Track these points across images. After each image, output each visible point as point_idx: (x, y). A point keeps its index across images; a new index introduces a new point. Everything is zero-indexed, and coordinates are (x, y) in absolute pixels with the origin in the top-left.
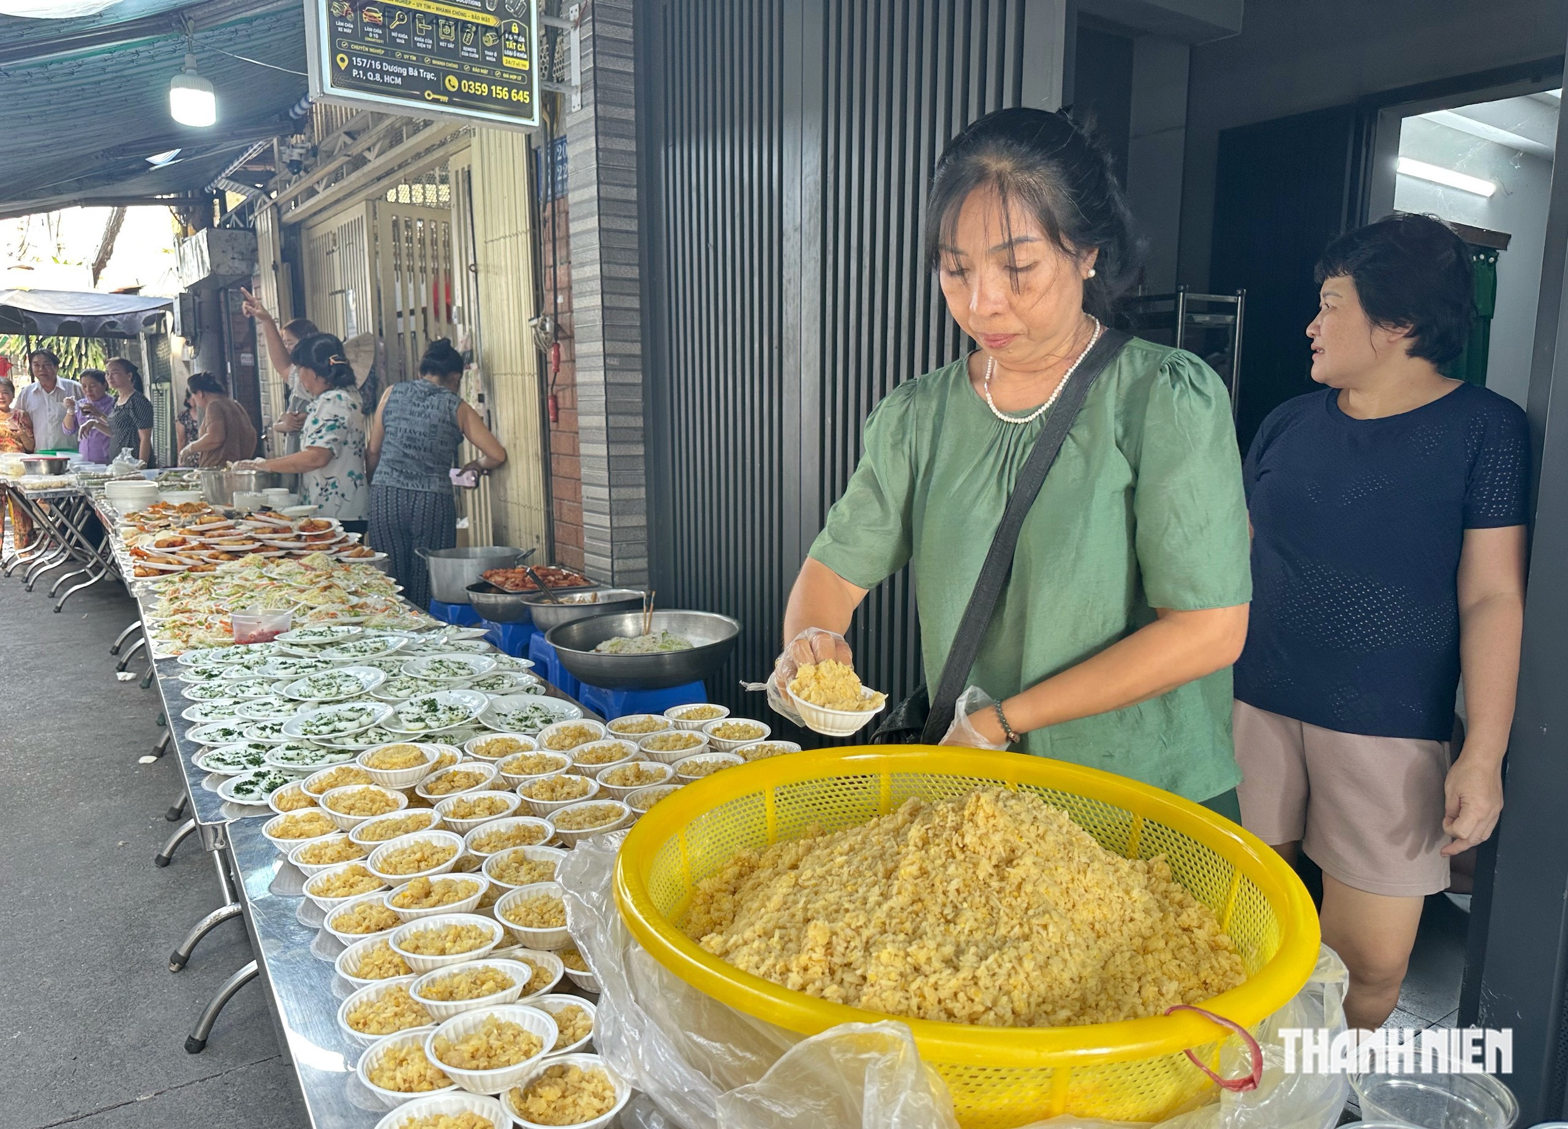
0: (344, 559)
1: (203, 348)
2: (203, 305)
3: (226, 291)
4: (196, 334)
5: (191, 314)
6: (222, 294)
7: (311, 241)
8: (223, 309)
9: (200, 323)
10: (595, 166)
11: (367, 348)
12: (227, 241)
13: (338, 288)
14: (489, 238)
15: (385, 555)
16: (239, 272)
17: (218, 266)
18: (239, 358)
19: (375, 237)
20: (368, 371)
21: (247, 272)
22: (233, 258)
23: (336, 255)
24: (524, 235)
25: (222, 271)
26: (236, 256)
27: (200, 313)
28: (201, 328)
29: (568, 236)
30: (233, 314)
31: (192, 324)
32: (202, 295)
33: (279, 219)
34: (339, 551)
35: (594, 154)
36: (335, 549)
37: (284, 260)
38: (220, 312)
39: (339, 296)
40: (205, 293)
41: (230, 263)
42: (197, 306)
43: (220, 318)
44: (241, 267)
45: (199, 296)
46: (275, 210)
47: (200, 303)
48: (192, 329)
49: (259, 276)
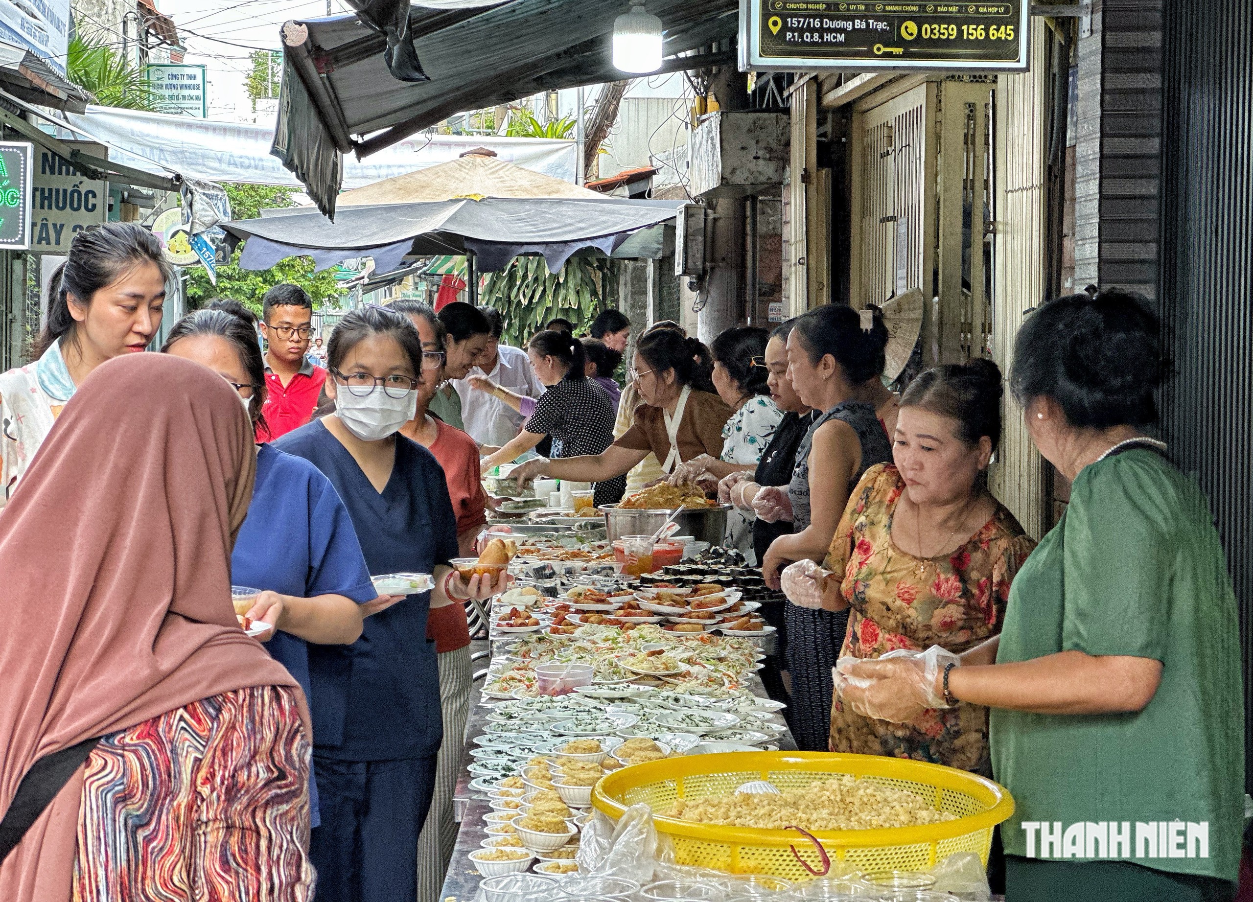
0: (725, 631)
1: (714, 293)
2: (720, 223)
3: (754, 198)
4: (705, 272)
5: (700, 238)
6: (748, 203)
7: (865, 132)
8: (749, 228)
9: (713, 253)
10: (1099, 113)
11: (912, 316)
12: (750, 131)
13: (890, 213)
14: (1009, 188)
15: (774, 628)
16: (763, 179)
17: (733, 171)
18: (766, 310)
19: (936, 139)
20: (910, 353)
21: (775, 179)
22: (756, 158)
23: (890, 158)
24: (1037, 190)
25: (739, 178)
26: (761, 153)
27: (714, 232)
28: (713, 260)
29: (1073, 199)
30: (763, 237)
31: (699, 255)
32: (719, 209)
33: (819, 99)
34: (723, 621)
35: (1099, 97)
36: (719, 618)
37: (821, 164)
38: (744, 234)
39: (890, 224)
40: (724, 206)
41: (752, 165)
42: (710, 224)
43: (744, 245)
44: (767, 170)
45: (714, 208)
46: (815, 87)
47: (715, 220)
48: (699, 264)
49: (788, 185)
